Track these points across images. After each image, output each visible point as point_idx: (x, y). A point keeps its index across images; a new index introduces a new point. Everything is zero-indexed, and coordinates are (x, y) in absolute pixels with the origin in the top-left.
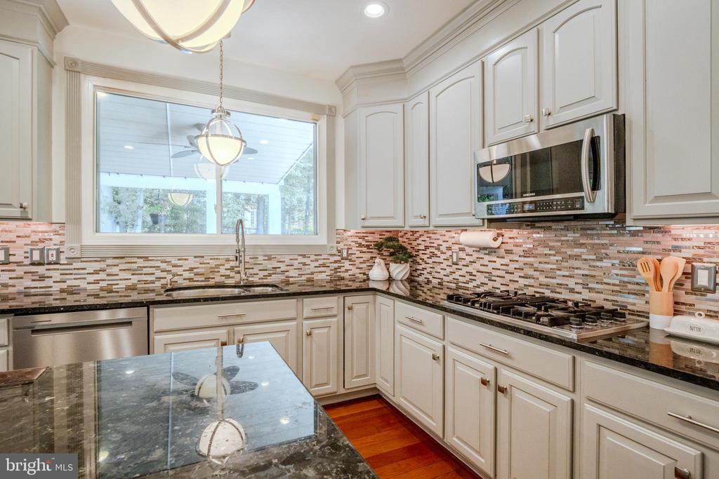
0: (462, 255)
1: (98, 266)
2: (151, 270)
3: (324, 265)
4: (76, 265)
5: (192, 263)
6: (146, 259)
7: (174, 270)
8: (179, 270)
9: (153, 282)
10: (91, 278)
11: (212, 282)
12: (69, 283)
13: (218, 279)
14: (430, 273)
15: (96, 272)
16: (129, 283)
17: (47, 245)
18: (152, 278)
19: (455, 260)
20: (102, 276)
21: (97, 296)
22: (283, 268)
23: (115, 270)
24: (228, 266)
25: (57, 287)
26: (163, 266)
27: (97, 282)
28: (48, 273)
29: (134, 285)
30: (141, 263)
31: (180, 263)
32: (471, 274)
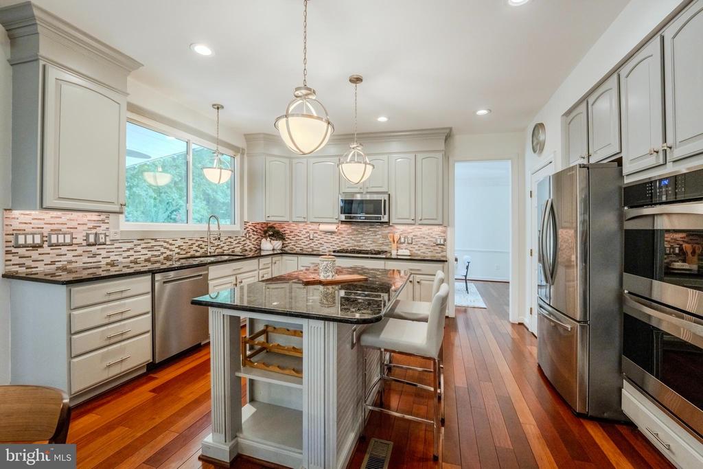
0: (315, 235)
1: (130, 245)
2: (158, 248)
3: (239, 243)
4: (117, 245)
5: (180, 243)
6: (155, 240)
7: (170, 247)
8: (173, 248)
9: (159, 256)
10: (125, 254)
11: (189, 255)
12: (113, 258)
13: (192, 253)
14: (294, 245)
15: (128, 250)
16: (146, 257)
17: (99, 230)
18: (159, 253)
19: (311, 237)
20: (131, 252)
21: (128, 267)
22: (222, 245)
23: (139, 248)
24: (197, 244)
25: (104, 262)
26: (165, 245)
27: (128, 257)
28: (98, 252)
29: (149, 258)
30: (153, 243)
31: (173, 242)
32: (321, 244)
